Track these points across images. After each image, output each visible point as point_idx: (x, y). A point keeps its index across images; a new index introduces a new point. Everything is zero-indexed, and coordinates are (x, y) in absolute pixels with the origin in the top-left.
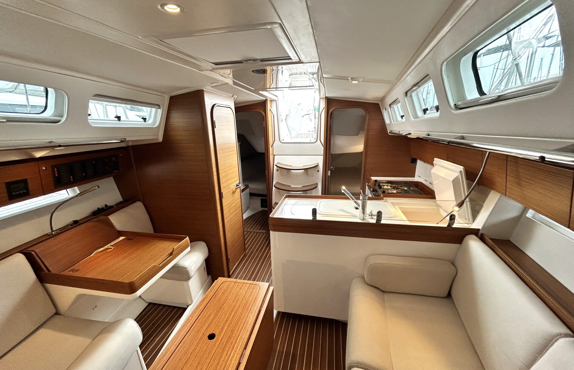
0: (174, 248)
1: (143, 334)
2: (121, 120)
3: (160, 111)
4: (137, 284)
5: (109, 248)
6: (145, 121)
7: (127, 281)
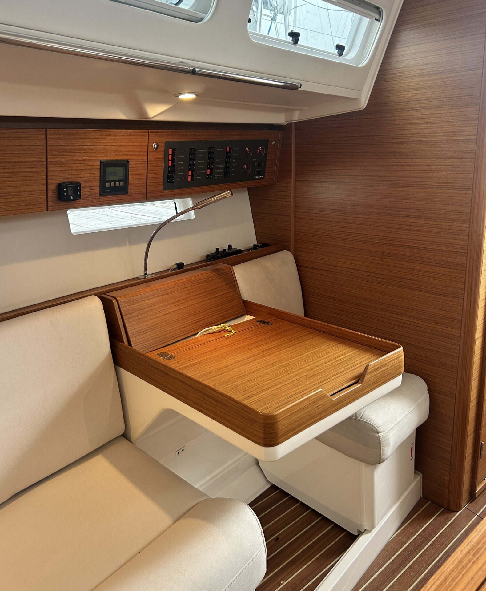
0: (367, 366)
1: (268, 561)
2: (299, 43)
3: (378, 27)
4: (281, 427)
5: (227, 331)
6: (340, 55)
7: (261, 409)
